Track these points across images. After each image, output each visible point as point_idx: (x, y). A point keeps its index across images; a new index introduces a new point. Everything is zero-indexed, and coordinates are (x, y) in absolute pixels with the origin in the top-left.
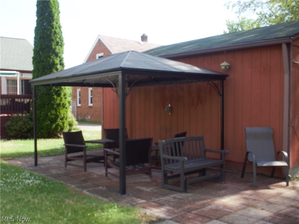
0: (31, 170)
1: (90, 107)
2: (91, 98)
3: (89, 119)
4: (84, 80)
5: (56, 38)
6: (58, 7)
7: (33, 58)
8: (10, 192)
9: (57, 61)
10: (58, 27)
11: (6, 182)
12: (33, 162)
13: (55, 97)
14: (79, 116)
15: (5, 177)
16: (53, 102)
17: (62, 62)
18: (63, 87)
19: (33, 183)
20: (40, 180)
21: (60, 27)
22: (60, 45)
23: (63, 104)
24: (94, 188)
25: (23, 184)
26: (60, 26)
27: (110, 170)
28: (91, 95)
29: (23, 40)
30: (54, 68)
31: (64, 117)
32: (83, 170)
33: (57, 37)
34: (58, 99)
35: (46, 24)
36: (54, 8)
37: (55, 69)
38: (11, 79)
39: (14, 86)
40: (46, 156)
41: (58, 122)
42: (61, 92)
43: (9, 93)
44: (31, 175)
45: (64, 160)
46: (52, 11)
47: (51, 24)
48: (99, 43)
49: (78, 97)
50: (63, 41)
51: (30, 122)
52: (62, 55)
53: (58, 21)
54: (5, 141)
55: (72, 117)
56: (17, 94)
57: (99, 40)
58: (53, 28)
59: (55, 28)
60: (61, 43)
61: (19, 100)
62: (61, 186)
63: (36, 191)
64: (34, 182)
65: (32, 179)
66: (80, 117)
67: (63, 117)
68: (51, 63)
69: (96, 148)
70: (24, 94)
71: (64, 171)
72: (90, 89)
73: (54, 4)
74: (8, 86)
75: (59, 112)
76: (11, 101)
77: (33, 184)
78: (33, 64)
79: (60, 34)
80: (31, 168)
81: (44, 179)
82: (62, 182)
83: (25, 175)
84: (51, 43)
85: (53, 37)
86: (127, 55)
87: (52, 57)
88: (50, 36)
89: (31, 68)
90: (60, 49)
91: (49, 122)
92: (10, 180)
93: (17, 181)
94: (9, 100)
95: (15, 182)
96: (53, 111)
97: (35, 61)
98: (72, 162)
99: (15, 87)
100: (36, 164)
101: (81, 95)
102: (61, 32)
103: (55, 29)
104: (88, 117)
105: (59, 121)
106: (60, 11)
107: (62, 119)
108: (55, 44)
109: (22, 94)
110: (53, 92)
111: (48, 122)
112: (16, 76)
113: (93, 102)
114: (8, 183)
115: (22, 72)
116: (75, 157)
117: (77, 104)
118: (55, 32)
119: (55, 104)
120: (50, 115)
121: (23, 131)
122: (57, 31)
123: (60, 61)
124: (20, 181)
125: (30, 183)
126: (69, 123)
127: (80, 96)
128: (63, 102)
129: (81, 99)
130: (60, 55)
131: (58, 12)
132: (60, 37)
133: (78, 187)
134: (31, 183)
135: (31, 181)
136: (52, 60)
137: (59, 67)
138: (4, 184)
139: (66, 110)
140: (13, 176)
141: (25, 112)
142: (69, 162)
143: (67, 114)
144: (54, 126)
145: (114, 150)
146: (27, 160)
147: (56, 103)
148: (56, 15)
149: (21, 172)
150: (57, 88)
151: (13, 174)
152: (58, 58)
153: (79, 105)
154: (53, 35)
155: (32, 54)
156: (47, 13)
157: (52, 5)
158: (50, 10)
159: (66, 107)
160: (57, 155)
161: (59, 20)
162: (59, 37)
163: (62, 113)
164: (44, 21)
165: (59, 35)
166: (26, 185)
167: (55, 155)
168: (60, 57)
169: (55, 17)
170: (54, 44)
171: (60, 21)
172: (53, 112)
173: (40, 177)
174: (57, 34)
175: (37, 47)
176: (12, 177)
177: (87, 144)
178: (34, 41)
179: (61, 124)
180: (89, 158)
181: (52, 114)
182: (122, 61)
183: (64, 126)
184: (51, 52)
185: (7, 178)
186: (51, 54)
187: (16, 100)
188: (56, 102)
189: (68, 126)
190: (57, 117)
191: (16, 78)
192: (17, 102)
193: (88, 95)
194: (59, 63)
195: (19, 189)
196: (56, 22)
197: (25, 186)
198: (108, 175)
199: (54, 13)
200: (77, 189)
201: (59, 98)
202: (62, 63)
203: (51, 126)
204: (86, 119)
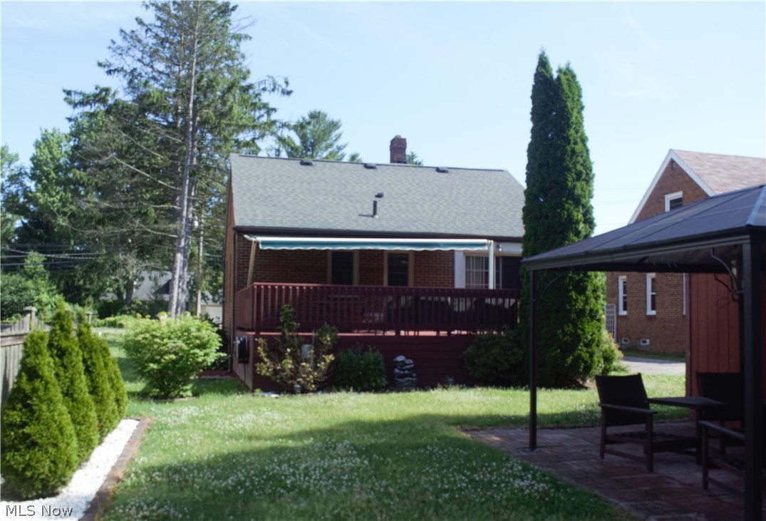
0: (523, 457)
1: (651, 317)
2: (653, 297)
3: (647, 346)
4: (645, 258)
5: (575, 164)
6: (580, 96)
7: (524, 209)
8: (482, 504)
9: (578, 216)
10: (579, 140)
11: (472, 481)
12: (527, 441)
13: (573, 294)
14: (623, 339)
15: (468, 469)
16: (568, 307)
17: (589, 216)
18: (591, 273)
19: (530, 488)
20: (546, 482)
21: (584, 140)
22: (585, 180)
23: (591, 310)
24: (676, 515)
25: (509, 488)
26: (583, 137)
27: (713, 475)
28: (653, 291)
29: (500, 172)
30: (572, 229)
31: (593, 340)
32: (645, 467)
33: (578, 162)
34: (579, 300)
35: (552, 136)
36: (571, 99)
37: (573, 232)
38: (475, 255)
39: (481, 270)
40: (553, 428)
41: (580, 352)
42: (586, 283)
43: (470, 286)
44: (526, 469)
45: (599, 441)
46: (566, 106)
47: (565, 135)
48: (672, 168)
49: (621, 295)
50: (591, 170)
51: (516, 350)
52: (589, 202)
53: (580, 127)
54: (462, 388)
55: (611, 341)
56: (487, 287)
57: (672, 162)
58: (569, 143)
59: (572, 142)
60: (587, 174)
61: (494, 301)
62: (595, 503)
63: (540, 508)
64: (533, 486)
65: (528, 479)
66: (626, 341)
67: (590, 341)
68: (563, 220)
69: (671, 417)
70: (501, 288)
71: (598, 467)
72: (650, 276)
73: (571, 92)
74: (468, 270)
75: (583, 330)
76: (476, 302)
77: (530, 490)
78: (524, 223)
79: (585, 155)
80: (523, 453)
81: (553, 481)
82: (597, 492)
83: (512, 468)
84: (564, 175)
85: (568, 163)
86: (758, 194)
87: (567, 206)
88: (562, 160)
89: (520, 231)
90: (584, 189)
91: (559, 351)
92: (479, 476)
93: (496, 479)
94: (471, 301)
95: (491, 482)
96: (568, 326)
97: (529, 217)
98: (617, 447)
99: (482, 272)
100: (533, 445)
101: (627, 289)
102: (587, 151)
103: (572, 145)
104: (645, 342)
105: (581, 350)
106: (584, 104)
107: (588, 345)
108: (573, 178)
109: (497, 287)
110: (569, 284)
111: (557, 350)
112: (486, 248)
113: (657, 306)
114: (477, 482)
115: (498, 240)
116: (624, 435)
117: (618, 310)
118: (573, 152)
119: (574, 311)
120: (561, 336)
121: (500, 369)
122: (579, 148)
123: (585, 215)
124: (503, 481)
125: (524, 488)
126: (603, 354)
127: (625, 292)
128: (592, 306)
129: (628, 300)
130: (583, 201)
131: (579, 107)
132: (585, 161)
133: (637, 508)
134: (527, 487)
135: (526, 483)
136: (566, 213)
137: (582, 228)
138: (467, 483)
139: (598, 324)
140: (487, 467)
141: (504, 326)
142: (608, 447)
143: (600, 334)
144: (569, 360)
145: (722, 425)
146: (512, 433)
147: (576, 309)
148: (575, 114)
149: (502, 461)
150: (579, 275)
151: (487, 464)
152: (581, 208)
153: (623, 313)
154: (568, 159)
155: (521, 202)
156: (555, 111)
157: (567, 94)
158: (563, 105)
159: (598, 317)
160: (579, 427)
161: (581, 124)
162: (581, 162)
163: (588, 333)
164: (549, 129)
165: (582, 156)
166: (516, 491)
167: (574, 427)
168: (584, 206)
169: (573, 119)
170: (570, 177)
171: (583, 127)
172: (569, 328)
173: (544, 475)
174: (578, 156)
175: (534, 186)
176: (484, 469)
177: (653, 407)
178: (527, 173)
179: (586, 356)
180: (660, 439)
181: (565, 334)
182: (750, 210)
183: (592, 361)
184: (565, 195)
185: (474, 470)
186: (564, 199)
187: (488, 301)
188: (574, 306)
189: (602, 361)
190: (577, 339)
191: (487, 253)
192: (487, 305)
193: (646, 289)
194: (583, 220)
195: (502, 497)
196: (575, 128)
197: (513, 493)
198: (710, 486)
199: (570, 111)
200: (634, 514)
201: (583, 298)
202: (590, 218)
203: (564, 359)
204: (640, 345)
